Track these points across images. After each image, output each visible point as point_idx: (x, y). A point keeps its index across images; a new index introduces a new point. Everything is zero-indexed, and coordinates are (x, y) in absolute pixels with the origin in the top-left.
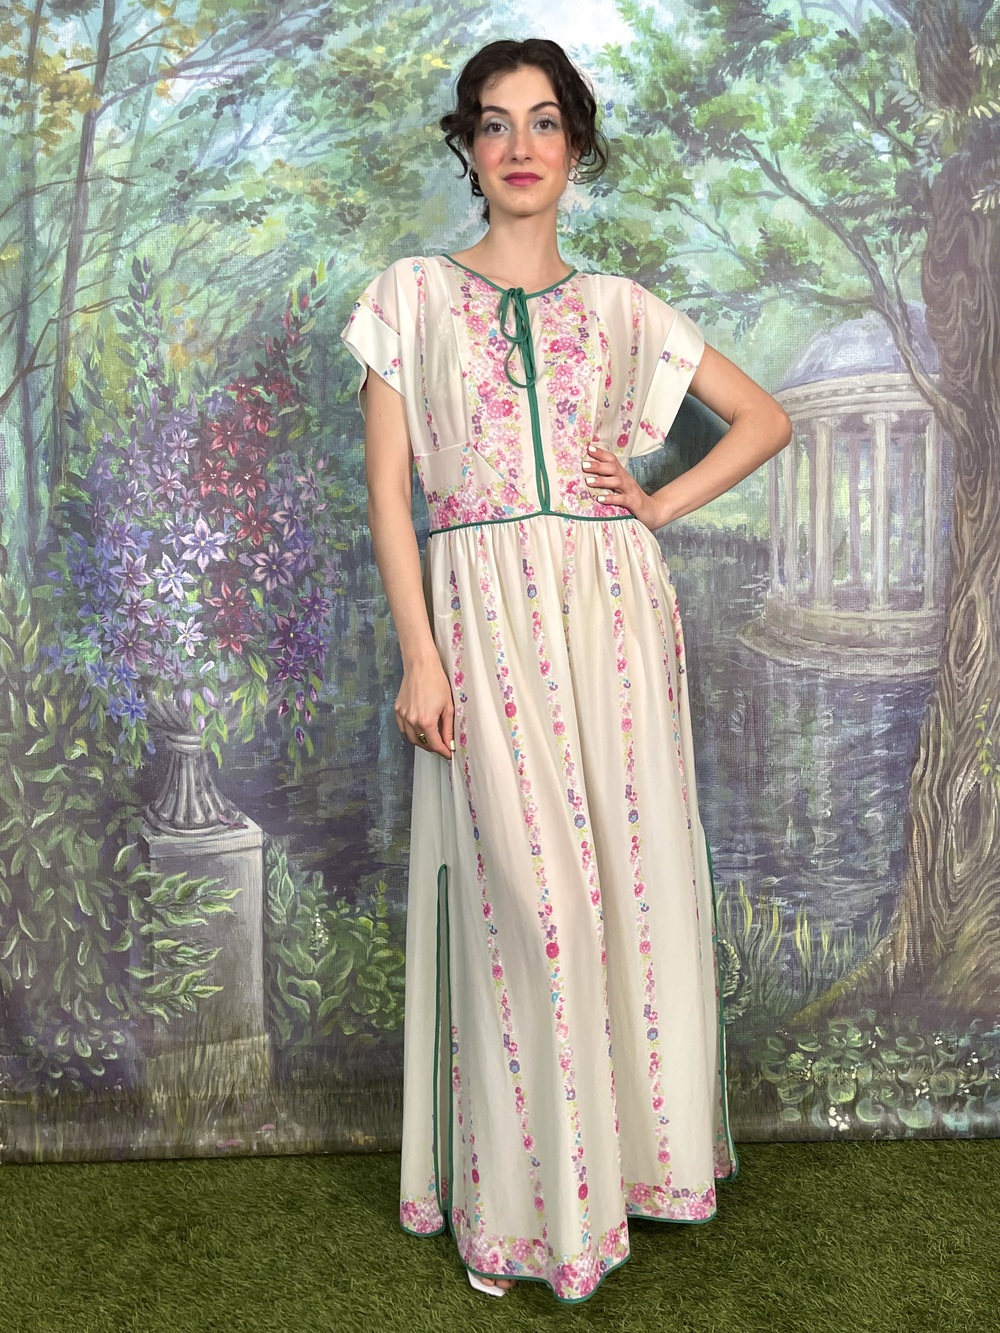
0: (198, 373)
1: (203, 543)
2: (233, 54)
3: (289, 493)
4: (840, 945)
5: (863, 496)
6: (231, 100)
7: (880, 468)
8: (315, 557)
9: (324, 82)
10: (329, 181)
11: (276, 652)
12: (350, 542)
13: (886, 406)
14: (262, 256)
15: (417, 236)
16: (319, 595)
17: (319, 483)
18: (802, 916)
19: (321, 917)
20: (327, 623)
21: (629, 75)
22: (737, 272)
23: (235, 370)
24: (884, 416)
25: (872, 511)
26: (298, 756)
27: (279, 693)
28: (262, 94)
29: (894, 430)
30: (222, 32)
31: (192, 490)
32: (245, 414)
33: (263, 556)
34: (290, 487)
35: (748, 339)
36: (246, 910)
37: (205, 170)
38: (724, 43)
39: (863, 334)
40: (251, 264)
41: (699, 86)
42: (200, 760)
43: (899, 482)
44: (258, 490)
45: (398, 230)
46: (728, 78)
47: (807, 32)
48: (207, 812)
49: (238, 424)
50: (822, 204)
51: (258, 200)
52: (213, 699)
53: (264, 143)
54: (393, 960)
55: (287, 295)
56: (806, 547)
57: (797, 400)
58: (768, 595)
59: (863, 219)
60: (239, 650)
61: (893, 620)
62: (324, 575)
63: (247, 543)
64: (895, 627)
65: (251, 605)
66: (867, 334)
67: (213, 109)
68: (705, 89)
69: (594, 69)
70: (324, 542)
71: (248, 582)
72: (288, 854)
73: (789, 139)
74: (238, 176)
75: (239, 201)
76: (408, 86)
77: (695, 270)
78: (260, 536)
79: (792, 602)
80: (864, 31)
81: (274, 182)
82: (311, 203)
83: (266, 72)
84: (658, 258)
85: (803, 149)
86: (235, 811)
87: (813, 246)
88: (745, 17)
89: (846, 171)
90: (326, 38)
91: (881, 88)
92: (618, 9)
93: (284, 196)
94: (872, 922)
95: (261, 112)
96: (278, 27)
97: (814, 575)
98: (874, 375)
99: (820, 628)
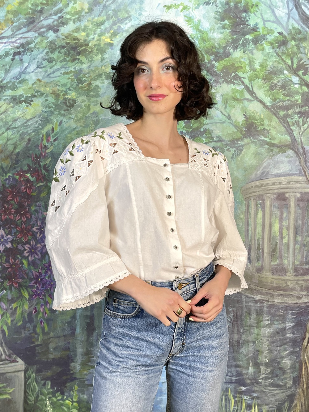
0: (2, 168)
1: (2, 240)
2: (20, 34)
3: (40, 219)
5: (284, 227)
6: (19, 53)
7: (292, 216)
9: (59, 47)
11: (32, 287)
13: (295, 190)
14: (31, 119)
15: (98, 113)
18: (255, 404)
19: (49, 400)
22: (233, 132)
23: (18, 167)
24: (294, 194)
25: (288, 234)
26: (41, 331)
27: (33, 304)
28: (32, 51)
29: (298, 200)
30: (15, 24)
32: (22, 186)
33: (28, 246)
34: (40, 217)
35: (237, 160)
36: (16, 397)
37: (7, 82)
38: (230, 36)
39: (286, 160)
40: (26, 122)
41: (219, 53)
43: (300, 222)
44: (27, 218)
45: (89, 110)
46: (232, 51)
47: (265, 33)
49: (19, 190)
50: (270, 104)
51: (30, 95)
52: (5, 307)
53: (33, 72)
55: (41, 136)
56: (260, 248)
57: (257, 187)
59: (287, 111)
60: (17, 286)
61: (296, 280)
63: (21, 240)
64: (296, 283)
65: (22, 266)
66: (288, 160)
67: (11, 57)
68: (221, 55)
71: (21, 256)
72: (35, 374)
73: (257, 77)
74: (21, 85)
75: (21, 96)
76: (95, 50)
77: (215, 131)
78: (27, 237)
79: (253, 271)
80: (289, 32)
81: (37, 88)
82: (52, 97)
83: (34, 42)
84: (200, 125)
85: (263, 81)
86: (13, 355)
87: (266, 122)
88: (239, 25)
89: (281, 91)
90: (60, 28)
91: (296, 57)
92: (185, 20)
93: (41, 94)
94: (284, 407)
95: (31, 59)
96: (40, 23)
97: (263, 260)
98: (290, 177)
99: (265, 283)
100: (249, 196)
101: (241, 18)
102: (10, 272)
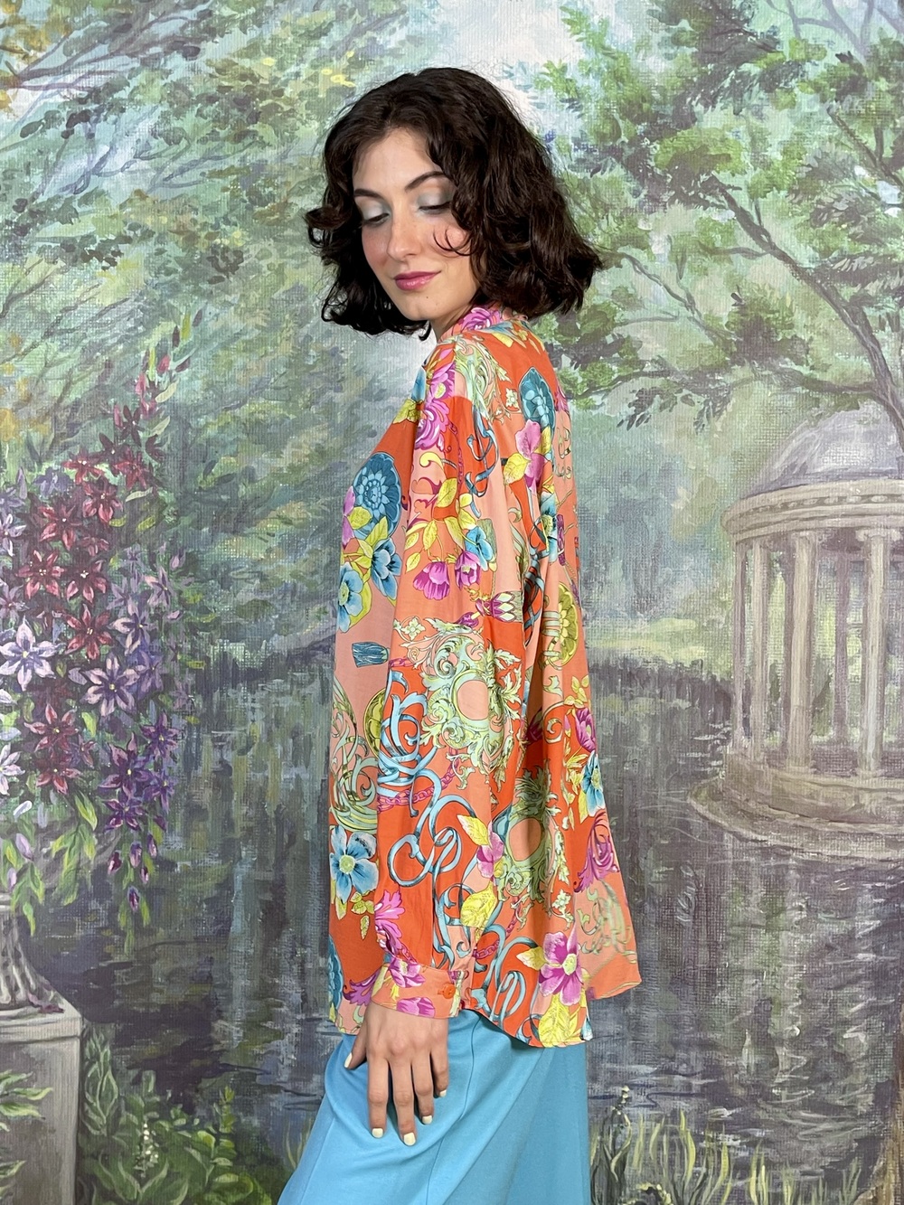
0: (29, 445)
1: (25, 654)
2: (89, 62)
3: (135, 597)
4: (807, 1199)
5: (852, 632)
6: (85, 117)
7: (876, 597)
8: (163, 676)
9: (199, 98)
10: (200, 218)
11: (109, 792)
12: (207, 659)
13: (885, 521)
14: (114, 306)
15: (306, 289)
16: (165, 723)
17: (172, 585)
18: (759, 1160)
19: (150, 1128)
20: (174, 758)
21: (575, 101)
22: (702, 346)
23: (75, 444)
24: (883, 532)
25: (864, 648)
26: (131, 923)
27: (110, 844)
28: (123, 110)
29: (894, 551)
30: (76, 34)
31: (16, 589)
32: (84, 498)
33: (99, 672)
34: (135, 588)
35: (713, 431)
36: (56, 1115)
37: (50, 200)
38: (694, 65)
39: (858, 430)
40: (100, 315)
41: (663, 116)
42: (8, 924)
43: (898, 616)
44: (97, 591)
45: (282, 281)
46: (699, 108)
47: (800, 55)
48: (14, 990)
49: (77, 509)
50: (813, 266)
51: (112, 237)
52: (28, 848)
53: (122, 170)
54: (238, 1187)
55: (143, 354)
56: (778, 690)
57: (772, 508)
58: (729, 750)
59: (863, 287)
60: (63, 788)
61: (886, 790)
62: (174, 699)
63: (80, 657)
64: (889, 799)
65: (81, 733)
66: (863, 429)
67: (63, 127)
68: (669, 120)
69: (531, 92)
70: (175, 659)
71: (78, 704)
72: (112, 1047)
73: (774, 185)
74: (88, 208)
75: (89, 238)
76: (301, 107)
77: (649, 343)
78: (96, 648)
79: (758, 760)
80: (871, 54)
81: (132, 216)
82: (177, 243)
83: (128, 85)
84: (604, 326)
85: (791, 198)
86: (49, 990)
87: (800, 317)
88: (722, 33)
89: (844, 226)
90: (203, 45)
91: (891, 126)
92: (564, 20)
93: (143, 233)
94: (849, 1172)
95: (120, 132)
96: (145, 32)
97: (787, 729)
98: (871, 480)
99: (793, 795)
100: (746, 535)
101: (726, 13)
102: (44, 748)
